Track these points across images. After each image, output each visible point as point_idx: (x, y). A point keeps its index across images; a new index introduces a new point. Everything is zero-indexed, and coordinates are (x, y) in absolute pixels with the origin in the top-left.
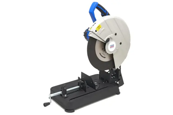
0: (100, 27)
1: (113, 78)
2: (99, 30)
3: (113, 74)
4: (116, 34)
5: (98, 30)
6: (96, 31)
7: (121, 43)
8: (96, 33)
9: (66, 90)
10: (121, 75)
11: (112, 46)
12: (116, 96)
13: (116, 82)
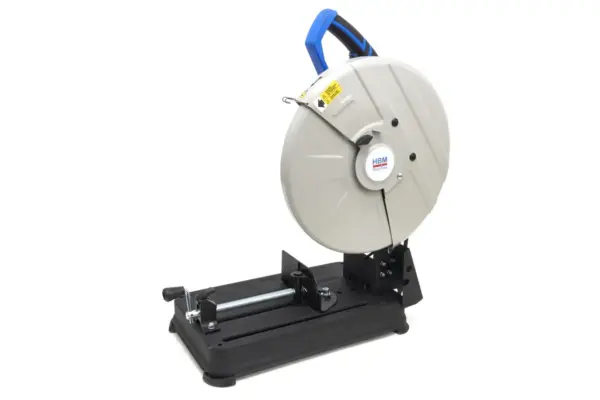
0: (337, 92)
1: (387, 275)
2: (331, 101)
3: (384, 264)
4: (395, 123)
5: (329, 99)
6: (321, 104)
7: (413, 157)
8: (321, 109)
9: (215, 307)
10: (411, 268)
11: (380, 163)
12: (394, 339)
13: (396, 290)
